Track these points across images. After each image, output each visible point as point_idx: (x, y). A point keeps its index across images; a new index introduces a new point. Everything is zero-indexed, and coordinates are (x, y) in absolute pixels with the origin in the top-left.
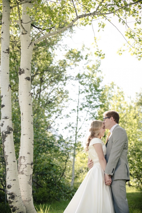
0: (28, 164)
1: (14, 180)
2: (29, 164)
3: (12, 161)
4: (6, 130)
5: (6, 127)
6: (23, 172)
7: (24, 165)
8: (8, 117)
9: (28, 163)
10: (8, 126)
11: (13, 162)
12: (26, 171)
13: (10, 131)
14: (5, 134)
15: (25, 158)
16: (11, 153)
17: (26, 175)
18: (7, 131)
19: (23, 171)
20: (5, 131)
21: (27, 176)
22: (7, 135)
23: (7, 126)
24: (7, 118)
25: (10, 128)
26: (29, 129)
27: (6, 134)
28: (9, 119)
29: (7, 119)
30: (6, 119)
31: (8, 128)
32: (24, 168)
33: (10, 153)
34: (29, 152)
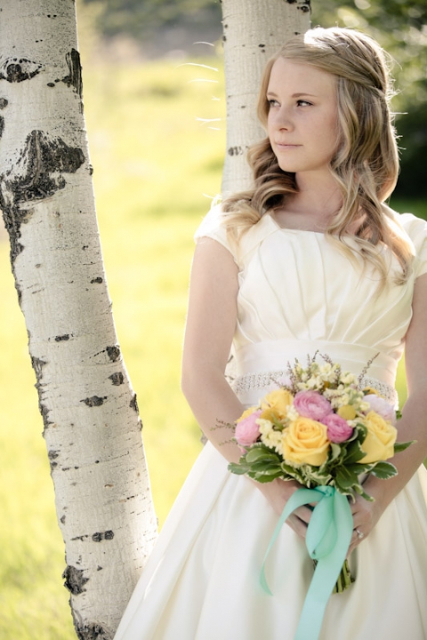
1: (98, 537)
3: (77, 400)
4: (22, 171)
5: (21, 144)
8: (28, 69)
10: (34, 138)
11: (85, 409)
13: (54, 176)
14: (16, 201)
16: (63, 343)
18: (28, 179)
20: (11, 178)
22: (24, 206)
23: (28, 132)
24: (23, 77)
25: (46, 149)
28: (39, 77)
29: (25, 82)
30: (15, 84)
31: (34, 153)
33: (53, 344)
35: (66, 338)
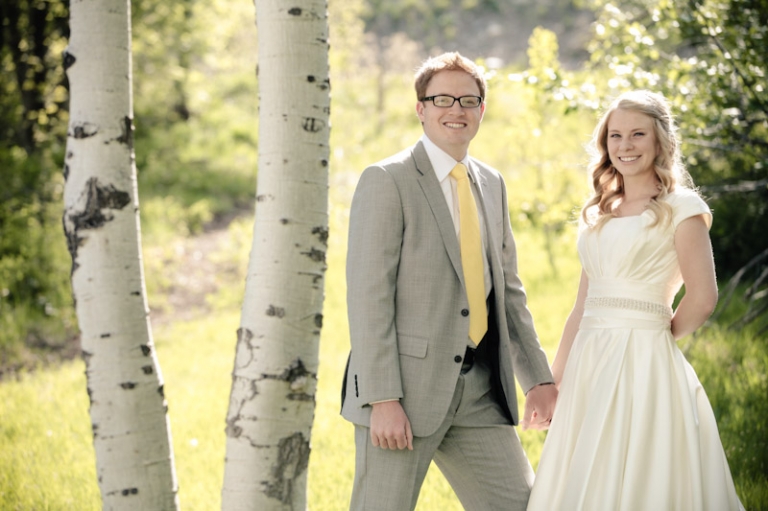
0: (265, 376)
1: (126, 493)
2: (274, 377)
4: (81, 206)
5: (82, 187)
6: (238, 423)
7: (248, 385)
8: (89, 130)
9: (268, 372)
10: (91, 183)
11: (120, 392)
12: (255, 419)
13: (105, 212)
14: (76, 229)
15: (254, 342)
16: (107, 340)
17: (253, 445)
18: (85, 213)
19: (237, 418)
20: (72, 212)
21: (260, 447)
22: (82, 233)
23: (86, 178)
24: (85, 136)
25: (99, 191)
26: (286, 161)
27: (77, 227)
28: (97, 136)
29: (87, 141)
30: (80, 140)
31: (90, 194)
32: (243, 402)
33: (99, 340)
34: (278, 304)
35: (108, 336)
